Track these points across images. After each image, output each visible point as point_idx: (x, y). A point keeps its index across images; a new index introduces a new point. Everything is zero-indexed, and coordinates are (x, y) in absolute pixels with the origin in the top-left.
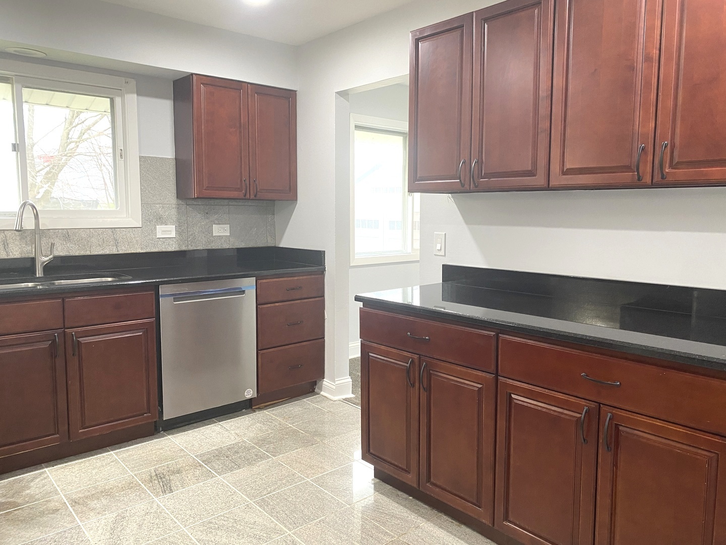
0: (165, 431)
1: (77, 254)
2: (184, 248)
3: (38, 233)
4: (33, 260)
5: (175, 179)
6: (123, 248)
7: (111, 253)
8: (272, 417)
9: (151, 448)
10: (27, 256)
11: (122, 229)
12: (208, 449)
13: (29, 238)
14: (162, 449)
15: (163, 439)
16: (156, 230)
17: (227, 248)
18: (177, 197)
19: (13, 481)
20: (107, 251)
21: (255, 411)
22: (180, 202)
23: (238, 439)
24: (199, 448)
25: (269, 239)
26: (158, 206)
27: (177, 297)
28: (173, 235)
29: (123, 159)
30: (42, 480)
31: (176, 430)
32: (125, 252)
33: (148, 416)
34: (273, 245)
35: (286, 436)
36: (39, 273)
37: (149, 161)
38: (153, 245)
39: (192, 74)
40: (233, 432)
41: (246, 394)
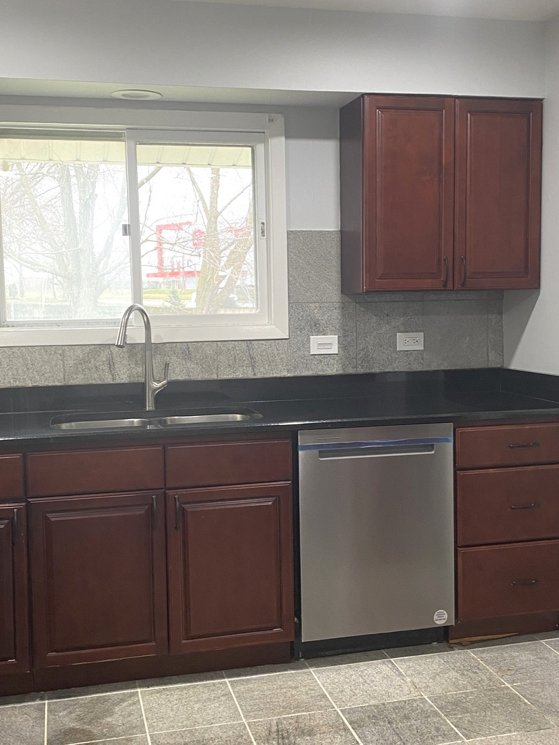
0: (307, 658)
1: (199, 378)
2: (351, 371)
3: (149, 349)
4: (143, 386)
5: (339, 263)
6: (262, 369)
7: (245, 376)
8: (479, 664)
9: (281, 684)
10: (136, 380)
11: (261, 342)
12: (364, 702)
13: (139, 356)
14: (296, 688)
15: (301, 671)
16: (309, 343)
17: (419, 370)
18: (342, 292)
19: (97, 700)
20: (240, 375)
21: (452, 648)
22: (347, 298)
23: (415, 694)
24: (351, 697)
25: (492, 355)
26: (312, 305)
27: (324, 451)
28: (334, 349)
29: (265, 237)
30: (130, 705)
31: (322, 660)
32: (265, 376)
33: (278, 633)
34: (499, 366)
35: (496, 702)
36: (150, 406)
37: (301, 238)
38: (305, 366)
39: (363, 95)
40: (408, 680)
41: (435, 617)
